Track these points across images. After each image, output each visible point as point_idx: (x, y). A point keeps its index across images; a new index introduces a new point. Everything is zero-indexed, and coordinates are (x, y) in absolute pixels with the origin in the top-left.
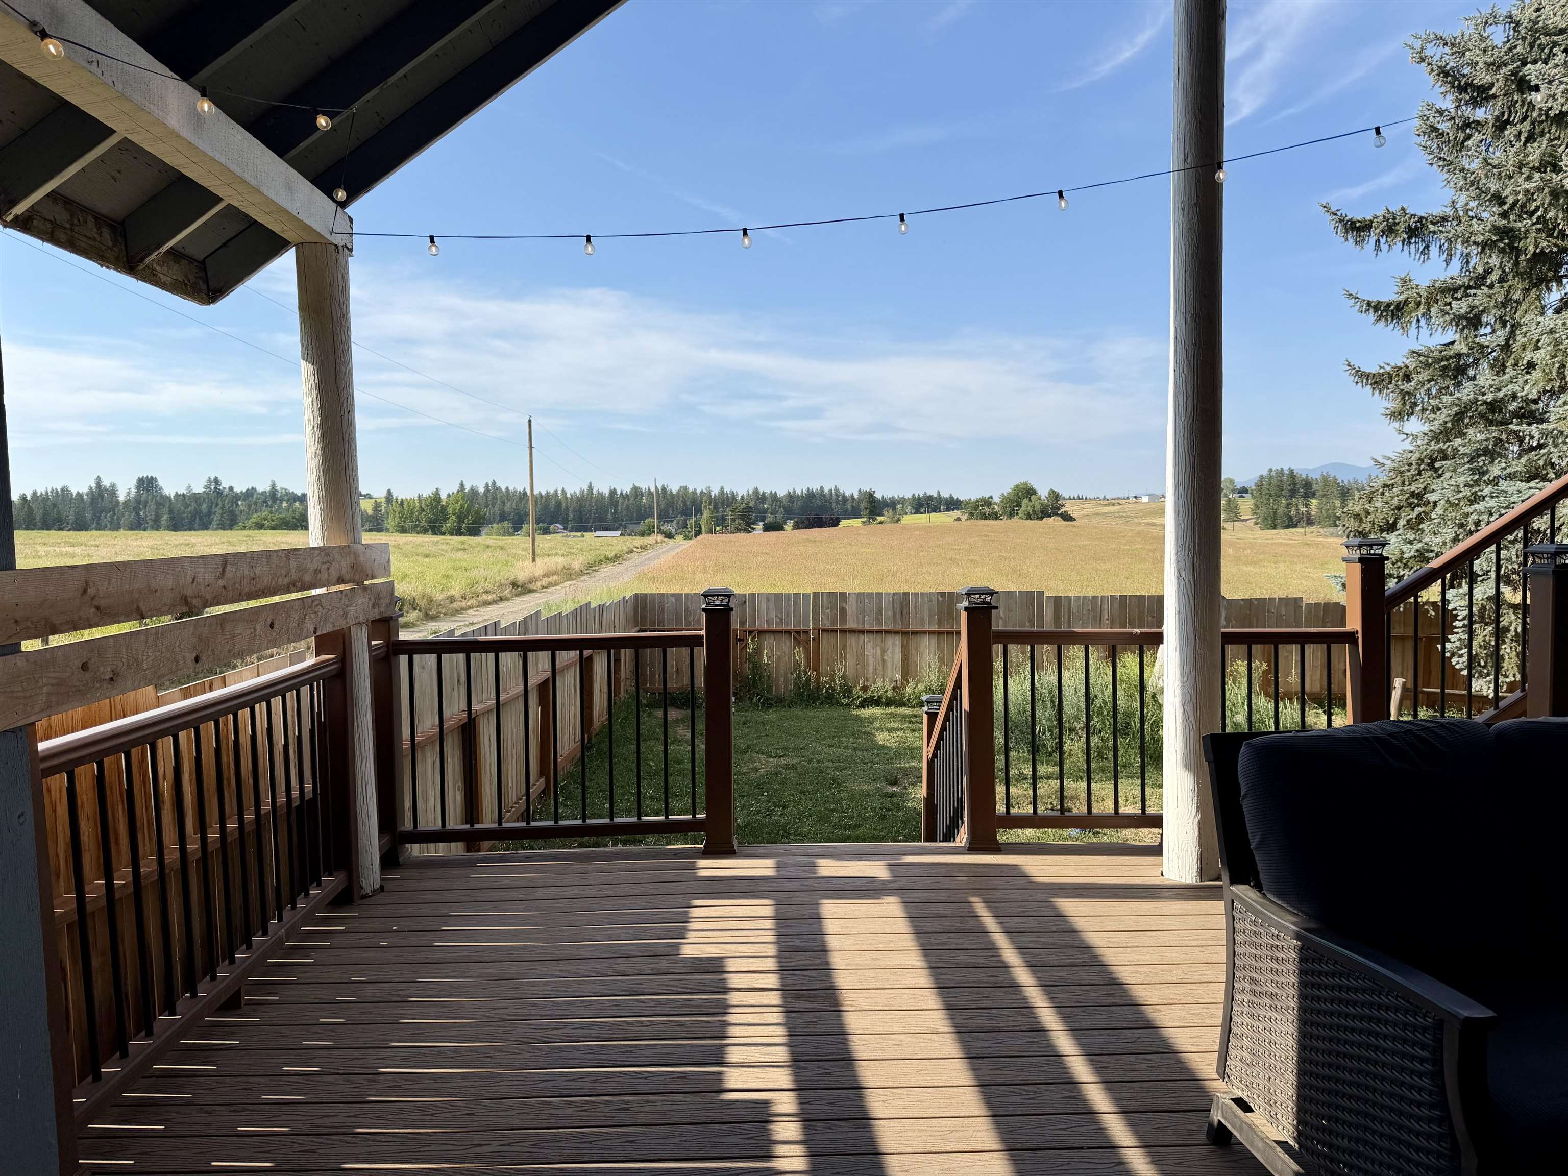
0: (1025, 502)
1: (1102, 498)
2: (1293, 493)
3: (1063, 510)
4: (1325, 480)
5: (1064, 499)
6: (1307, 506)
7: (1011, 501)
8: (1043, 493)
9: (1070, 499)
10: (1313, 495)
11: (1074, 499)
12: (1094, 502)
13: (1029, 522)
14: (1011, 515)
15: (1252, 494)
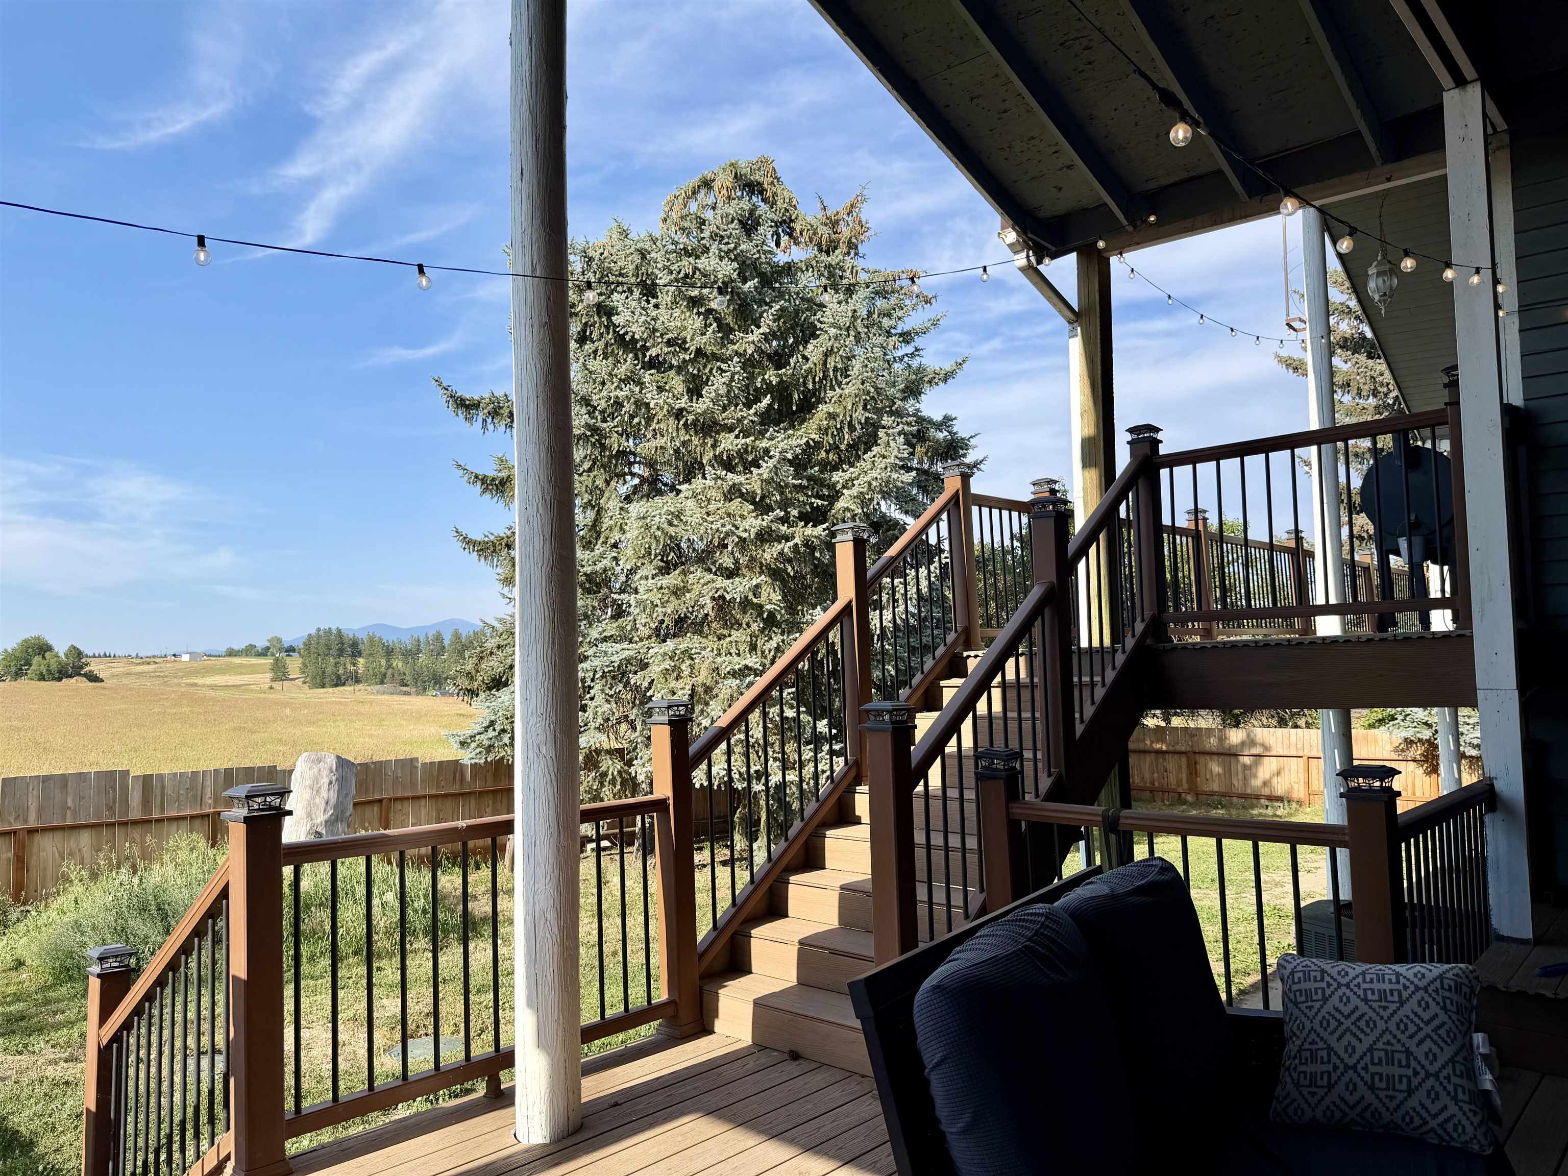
0: (36, 660)
1: (134, 655)
2: (341, 652)
3: (87, 669)
4: (371, 640)
5: (87, 656)
6: (354, 664)
7: (18, 659)
8: (61, 648)
9: (94, 656)
10: (360, 654)
11: (99, 656)
12: (125, 660)
13: (43, 683)
14: (18, 674)
15: (299, 653)
